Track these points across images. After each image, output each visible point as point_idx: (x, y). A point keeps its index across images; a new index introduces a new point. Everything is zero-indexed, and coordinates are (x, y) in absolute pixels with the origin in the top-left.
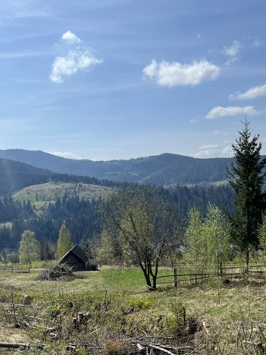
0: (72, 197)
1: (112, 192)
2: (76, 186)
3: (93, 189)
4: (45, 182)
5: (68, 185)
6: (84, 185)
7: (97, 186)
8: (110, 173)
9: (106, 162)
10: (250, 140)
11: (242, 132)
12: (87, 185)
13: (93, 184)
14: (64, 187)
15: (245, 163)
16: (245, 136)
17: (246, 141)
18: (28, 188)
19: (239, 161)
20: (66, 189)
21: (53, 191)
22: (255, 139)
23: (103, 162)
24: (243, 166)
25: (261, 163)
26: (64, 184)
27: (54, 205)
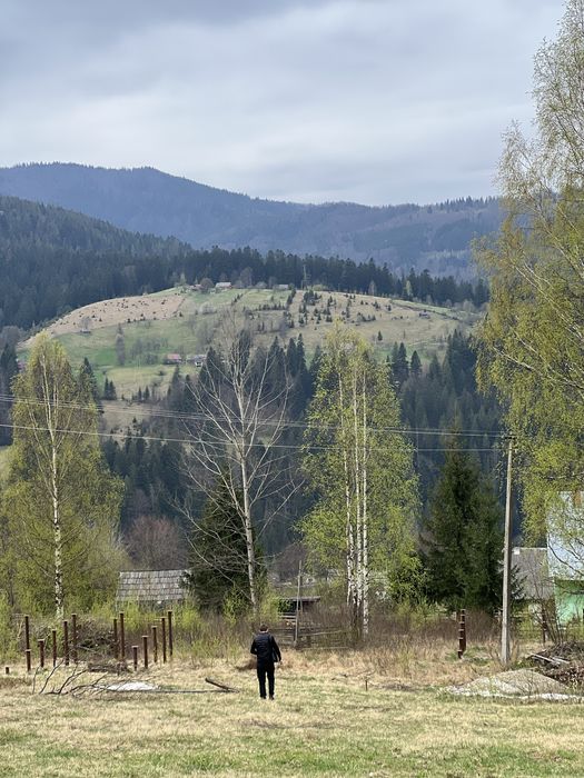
0: (275, 345)
1: (453, 325)
2: (290, 301)
3: (368, 311)
4: (160, 285)
5: (257, 297)
6: (326, 295)
7: (383, 301)
8: (447, 254)
9: (430, 209)
12: (339, 297)
13: (366, 291)
14: (240, 305)
18: (86, 310)
20: (249, 313)
21: (191, 324)
23: (415, 208)
26: (240, 292)
27: (195, 382)
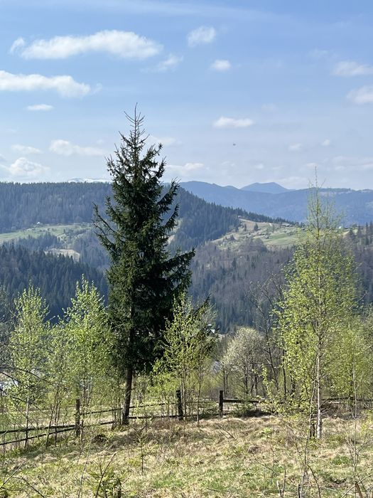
10: (142, 155)
11: (128, 138)
15: (134, 199)
16: (134, 144)
17: (135, 157)
19: (121, 194)
22: (150, 154)
24: (130, 206)
25: (161, 202)
